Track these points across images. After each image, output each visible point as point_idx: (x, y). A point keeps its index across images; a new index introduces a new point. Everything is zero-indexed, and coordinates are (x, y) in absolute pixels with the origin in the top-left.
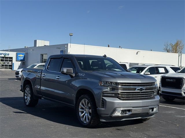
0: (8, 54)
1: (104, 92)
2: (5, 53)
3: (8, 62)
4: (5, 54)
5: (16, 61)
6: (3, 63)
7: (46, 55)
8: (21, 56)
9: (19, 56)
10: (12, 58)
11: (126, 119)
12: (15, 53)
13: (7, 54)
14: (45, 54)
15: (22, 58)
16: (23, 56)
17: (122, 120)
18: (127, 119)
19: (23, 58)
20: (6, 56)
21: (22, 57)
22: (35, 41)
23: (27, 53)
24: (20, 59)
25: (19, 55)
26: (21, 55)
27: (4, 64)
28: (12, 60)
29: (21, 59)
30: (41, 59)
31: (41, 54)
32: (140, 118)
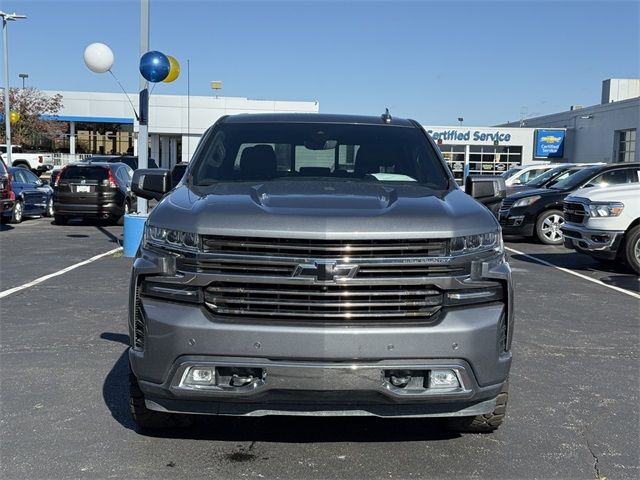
0: (508, 138)
1: (148, 279)
2: (497, 135)
3: (508, 163)
4: (497, 139)
5: (534, 159)
6: (490, 167)
7: (634, 133)
8: (552, 142)
9: (545, 143)
10: (519, 149)
11: (271, 413)
12: (531, 131)
13: (502, 135)
14: (631, 130)
15: (554, 149)
16: (558, 139)
17: (248, 415)
18: (280, 413)
19: (558, 147)
20: (501, 143)
21: (555, 144)
22: (606, 85)
23: (574, 131)
24: (546, 150)
25: (544, 139)
26: (552, 139)
27: (492, 169)
28: (521, 156)
29: (552, 151)
30: (618, 149)
31: (616, 132)
32: (366, 414)
